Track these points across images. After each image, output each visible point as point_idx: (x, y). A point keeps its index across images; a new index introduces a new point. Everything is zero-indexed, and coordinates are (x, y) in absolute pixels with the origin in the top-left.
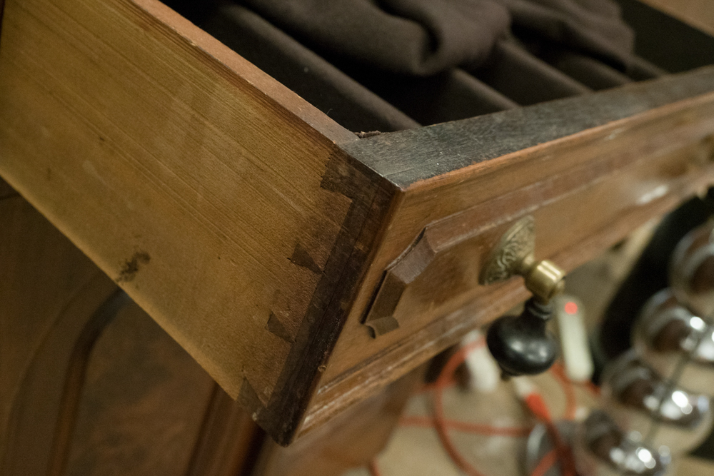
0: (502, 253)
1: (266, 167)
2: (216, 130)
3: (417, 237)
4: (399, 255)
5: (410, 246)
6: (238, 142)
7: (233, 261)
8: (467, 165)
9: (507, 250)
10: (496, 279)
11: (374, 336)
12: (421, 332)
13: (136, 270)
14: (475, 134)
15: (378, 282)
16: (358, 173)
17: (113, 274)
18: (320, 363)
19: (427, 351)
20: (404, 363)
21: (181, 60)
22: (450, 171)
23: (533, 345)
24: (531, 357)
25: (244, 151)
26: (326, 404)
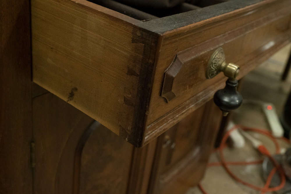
0: (212, 63)
1: (111, 41)
2: (91, 32)
3: (174, 58)
4: (169, 66)
5: (172, 62)
6: (99, 35)
7: (107, 81)
8: (187, 25)
9: (214, 62)
10: (212, 74)
11: (167, 102)
12: (188, 101)
13: (73, 95)
14: (189, 16)
15: (163, 78)
16: (144, 33)
17: (65, 99)
18: (146, 111)
19: (191, 108)
20: (183, 114)
21: (74, 10)
22: (180, 27)
23: (232, 97)
24: (233, 103)
25: (102, 38)
26: (153, 131)
